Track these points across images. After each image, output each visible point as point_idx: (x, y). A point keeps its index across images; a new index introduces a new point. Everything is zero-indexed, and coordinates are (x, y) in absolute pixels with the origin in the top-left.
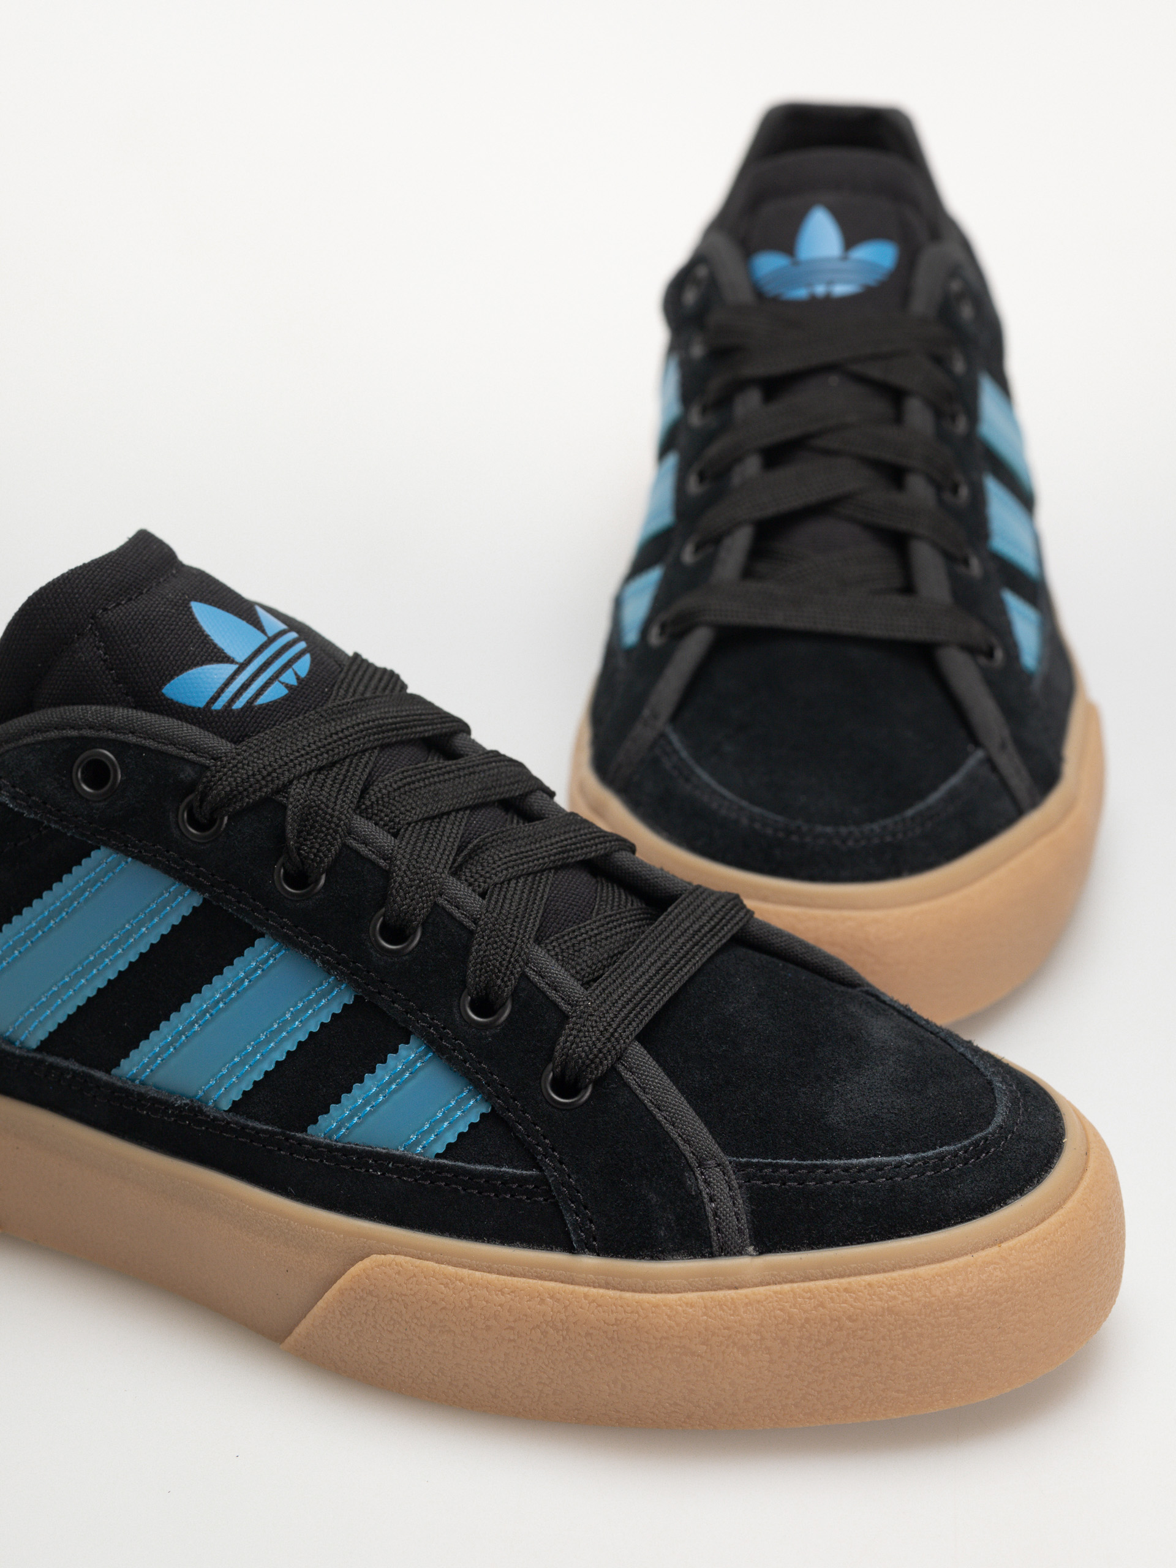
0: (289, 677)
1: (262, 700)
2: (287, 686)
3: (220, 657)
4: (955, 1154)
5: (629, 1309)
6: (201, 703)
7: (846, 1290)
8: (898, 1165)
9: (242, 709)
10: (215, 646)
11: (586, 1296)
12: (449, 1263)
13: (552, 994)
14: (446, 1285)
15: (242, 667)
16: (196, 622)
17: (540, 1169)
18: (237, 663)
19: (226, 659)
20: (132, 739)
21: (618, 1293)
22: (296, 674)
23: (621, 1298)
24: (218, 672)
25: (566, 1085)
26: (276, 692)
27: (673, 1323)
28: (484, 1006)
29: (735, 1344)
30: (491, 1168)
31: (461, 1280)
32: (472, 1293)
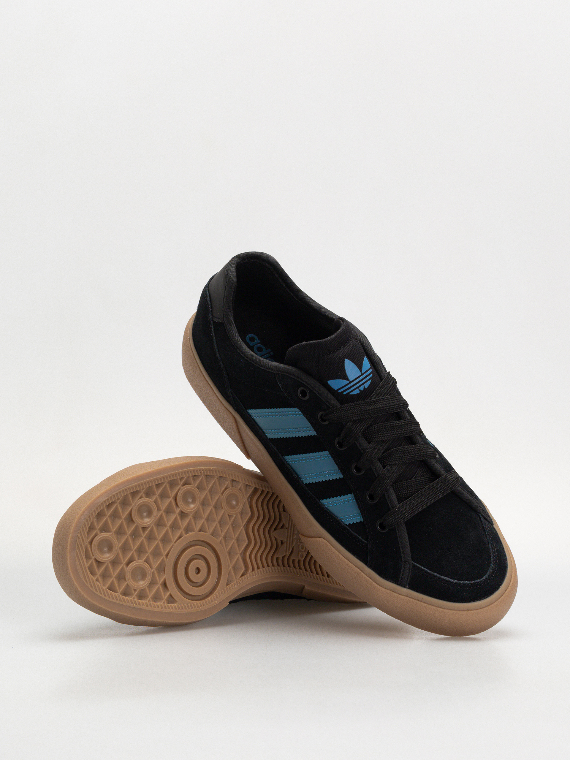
0: (362, 388)
1: (352, 393)
2: (360, 390)
3: (346, 378)
4: (468, 584)
5: (373, 586)
6: (336, 389)
7: (425, 607)
8: (452, 582)
9: (346, 394)
10: (346, 374)
11: (365, 578)
12: (338, 551)
13: (389, 503)
14: (335, 556)
15: (351, 382)
16: (344, 366)
17: (368, 542)
18: (349, 381)
19: (348, 380)
20: (315, 392)
21: (372, 581)
22: (364, 387)
23: (372, 583)
24: (344, 382)
25: (382, 526)
26: (357, 392)
27: (381, 595)
28: (372, 497)
29: (394, 605)
30: (357, 535)
31: (339, 557)
32: (340, 561)
